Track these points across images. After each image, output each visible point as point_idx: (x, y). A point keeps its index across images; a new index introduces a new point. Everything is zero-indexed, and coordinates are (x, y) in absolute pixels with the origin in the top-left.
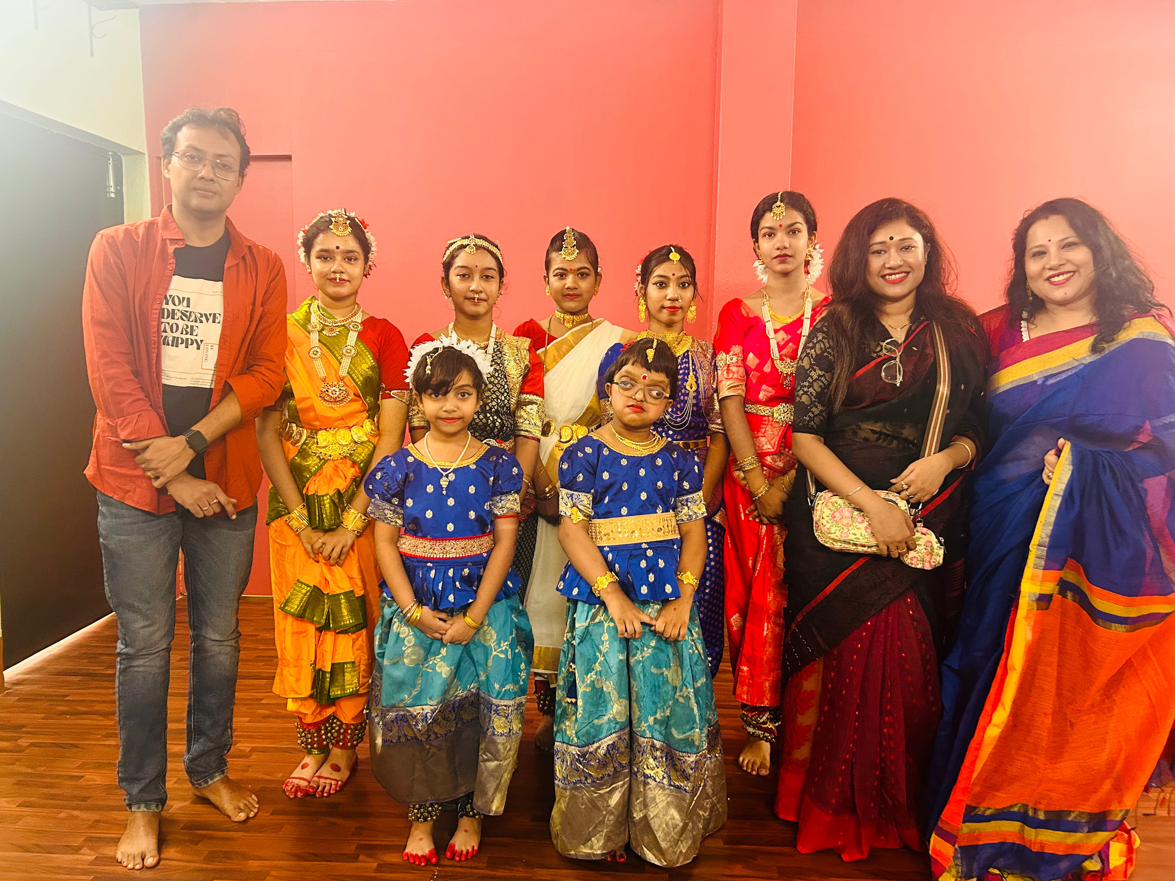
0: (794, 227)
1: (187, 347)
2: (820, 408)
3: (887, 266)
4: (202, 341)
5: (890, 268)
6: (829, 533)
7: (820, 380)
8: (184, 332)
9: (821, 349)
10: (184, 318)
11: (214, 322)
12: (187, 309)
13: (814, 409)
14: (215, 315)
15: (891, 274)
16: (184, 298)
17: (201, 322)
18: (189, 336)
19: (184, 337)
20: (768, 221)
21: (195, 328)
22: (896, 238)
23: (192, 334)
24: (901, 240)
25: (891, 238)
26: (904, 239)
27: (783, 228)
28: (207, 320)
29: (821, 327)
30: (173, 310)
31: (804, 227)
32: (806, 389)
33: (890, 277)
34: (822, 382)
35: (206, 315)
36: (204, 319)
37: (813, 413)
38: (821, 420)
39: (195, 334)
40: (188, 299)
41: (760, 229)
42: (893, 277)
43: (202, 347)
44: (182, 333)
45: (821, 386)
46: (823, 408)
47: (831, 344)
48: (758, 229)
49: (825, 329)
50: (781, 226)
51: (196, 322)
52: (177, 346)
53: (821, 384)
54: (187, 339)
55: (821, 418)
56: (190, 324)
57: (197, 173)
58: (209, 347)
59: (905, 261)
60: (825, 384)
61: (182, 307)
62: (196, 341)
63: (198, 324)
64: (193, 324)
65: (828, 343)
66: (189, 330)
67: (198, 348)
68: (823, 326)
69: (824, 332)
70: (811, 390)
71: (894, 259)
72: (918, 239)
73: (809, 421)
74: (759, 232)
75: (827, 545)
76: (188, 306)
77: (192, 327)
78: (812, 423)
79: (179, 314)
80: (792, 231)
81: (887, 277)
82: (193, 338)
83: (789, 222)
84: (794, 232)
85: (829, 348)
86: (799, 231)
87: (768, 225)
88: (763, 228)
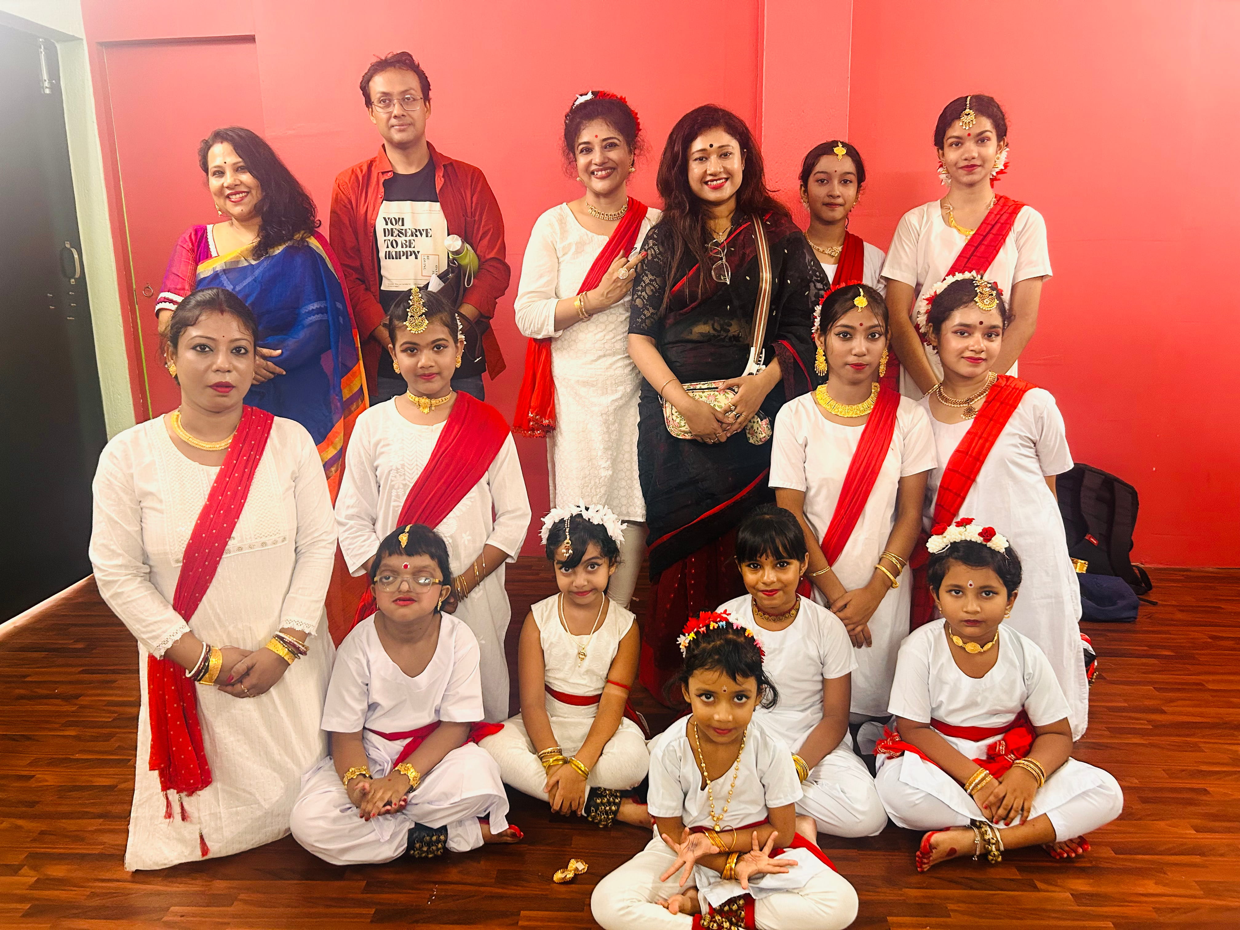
0: (984, 135)
1: (407, 258)
2: (651, 310)
3: (708, 172)
4: (418, 252)
5: (711, 175)
6: (680, 427)
7: (652, 285)
8: (404, 246)
9: (652, 254)
10: (401, 235)
11: (427, 236)
12: (402, 227)
13: (646, 312)
14: (427, 230)
15: (712, 181)
16: (399, 219)
17: (416, 236)
18: (408, 249)
19: (405, 250)
20: (957, 129)
21: (412, 241)
22: (716, 145)
23: (410, 247)
24: (720, 147)
25: (711, 146)
26: (723, 146)
27: (971, 137)
28: (421, 235)
29: (652, 235)
30: (392, 229)
31: (993, 136)
32: (639, 293)
33: (712, 183)
34: (654, 286)
35: (419, 230)
36: (418, 233)
37: (645, 315)
38: (652, 322)
39: (412, 246)
40: (403, 219)
41: (946, 138)
42: (715, 183)
43: (419, 256)
44: (402, 247)
45: (652, 290)
46: (653, 311)
47: (661, 249)
48: (943, 137)
49: (655, 236)
50: (969, 135)
51: (412, 236)
52: (400, 258)
53: (652, 288)
54: (407, 252)
55: (652, 320)
56: (408, 239)
57: (391, 113)
58: (426, 258)
59: (724, 168)
60: (655, 288)
61: (398, 227)
62: (414, 252)
63: (414, 238)
64: (411, 238)
65: (658, 249)
66: (408, 244)
67: (416, 258)
68: (654, 233)
69: (654, 239)
70: (644, 293)
71: (713, 165)
72: (734, 145)
73: (641, 323)
74: (945, 141)
75: (679, 437)
76: (403, 225)
77: (410, 241)
78: (644, 325)
79: (397, 232)
80: (981, 139)
81: (709, 183)
82: (412, 250)
83: (978, 131)
84: (983, 140)
85: (659, 254)
86: (989, 139)
87: (955, 134)
88: (950, 138)
